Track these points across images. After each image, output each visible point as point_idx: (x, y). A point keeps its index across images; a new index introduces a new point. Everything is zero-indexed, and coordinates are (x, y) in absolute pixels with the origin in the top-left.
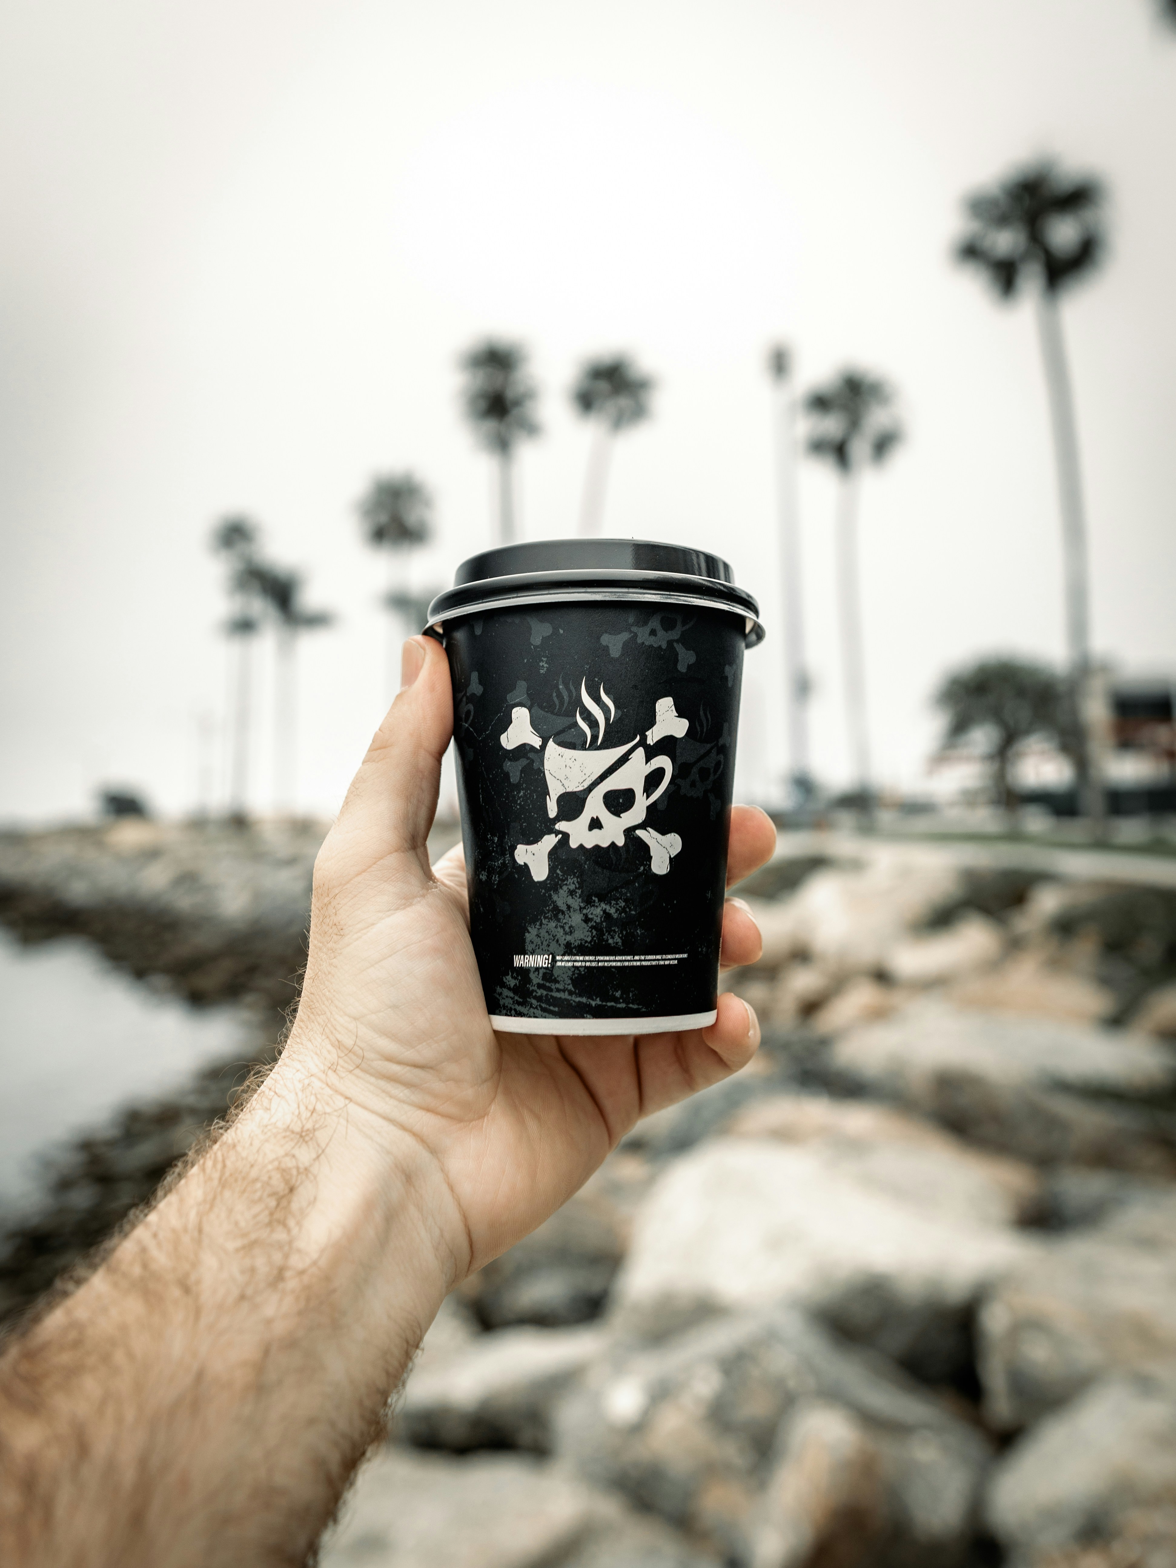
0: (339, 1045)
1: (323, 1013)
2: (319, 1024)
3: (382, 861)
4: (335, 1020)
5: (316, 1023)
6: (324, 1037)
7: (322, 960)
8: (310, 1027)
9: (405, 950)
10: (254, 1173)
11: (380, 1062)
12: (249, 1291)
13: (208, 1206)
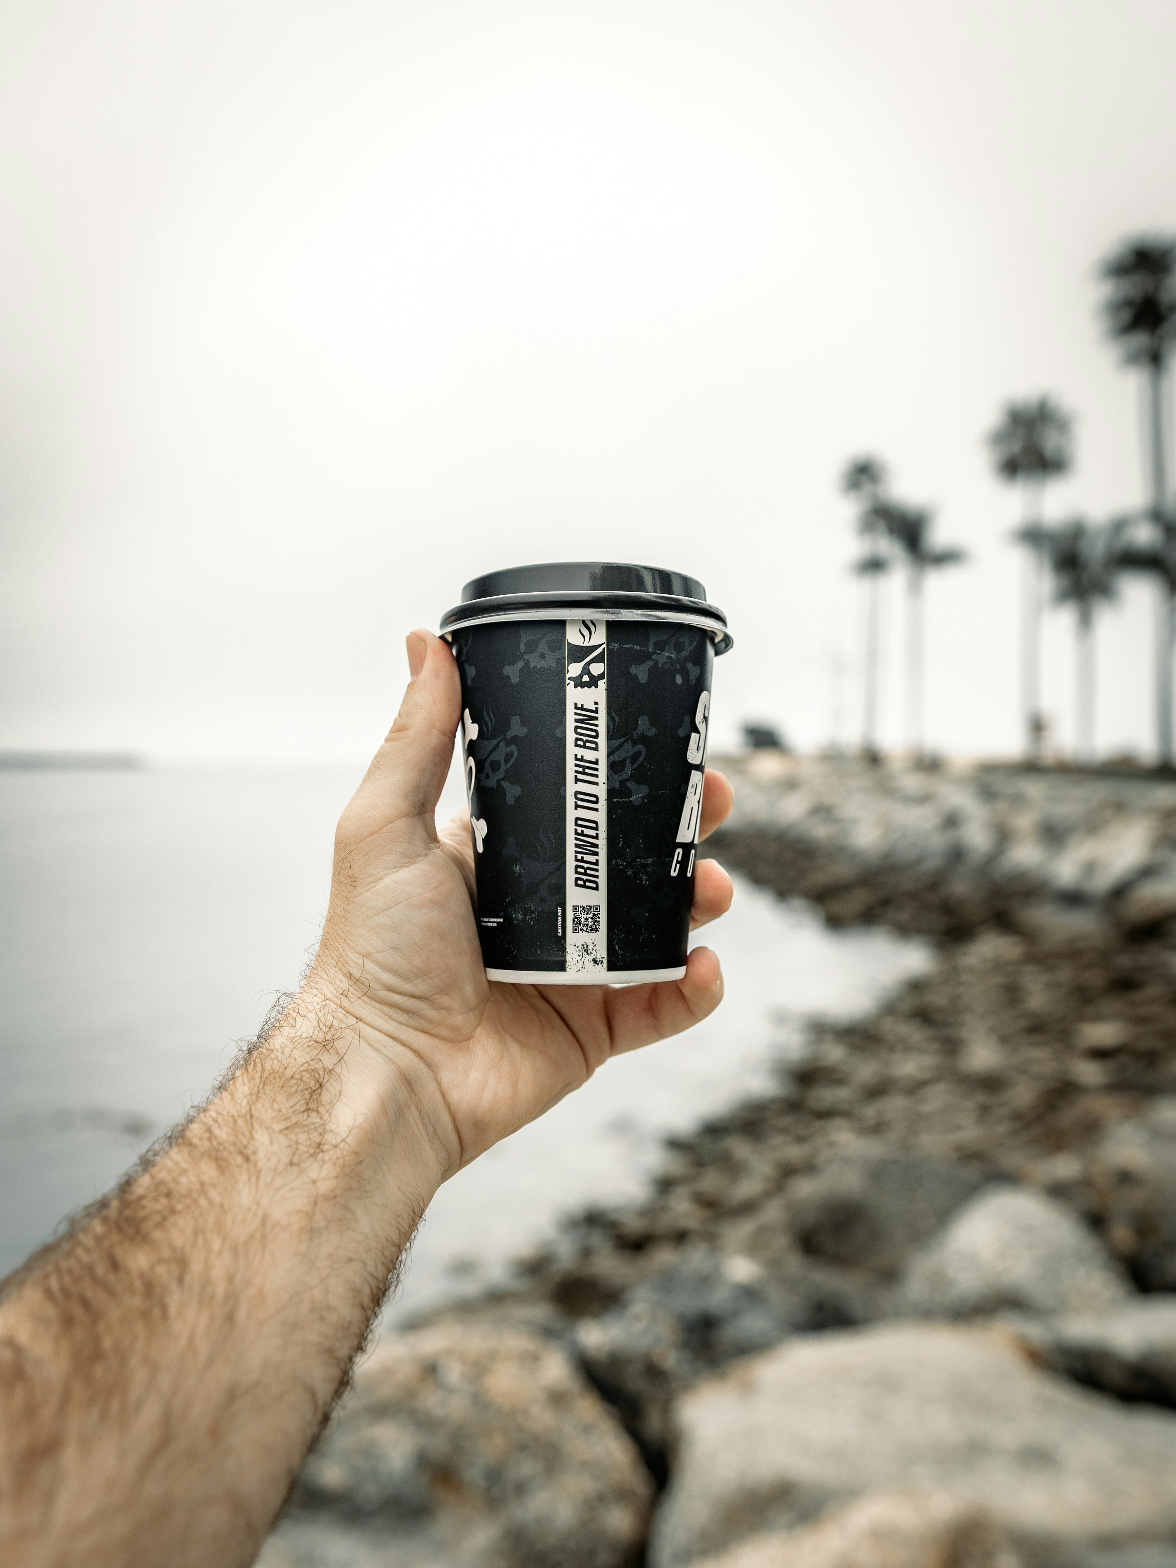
0: (350, 976)
1: (337, 949)
2: (332, 958)
3: (392, 824)
4: (347, 955)
5: (330, 957)
6: (337, 969)
7: (337, 905)
8: (324, 961)
9: (406, 901)
10: (289, 1073)
11: (383, 992)
12: (295, 1160)
13: (254, 1097)
